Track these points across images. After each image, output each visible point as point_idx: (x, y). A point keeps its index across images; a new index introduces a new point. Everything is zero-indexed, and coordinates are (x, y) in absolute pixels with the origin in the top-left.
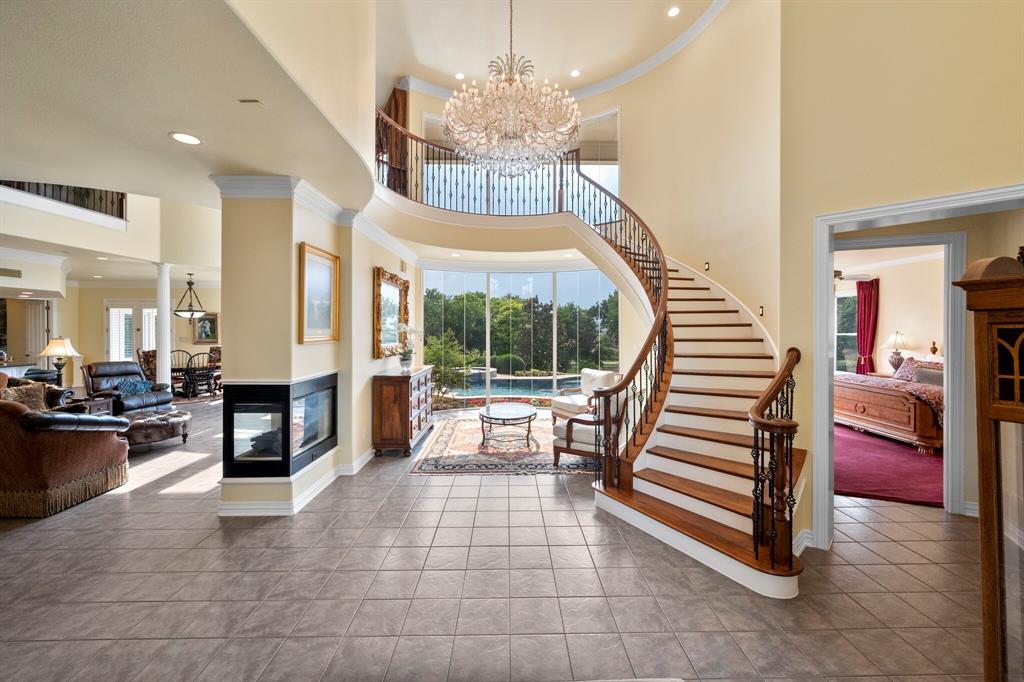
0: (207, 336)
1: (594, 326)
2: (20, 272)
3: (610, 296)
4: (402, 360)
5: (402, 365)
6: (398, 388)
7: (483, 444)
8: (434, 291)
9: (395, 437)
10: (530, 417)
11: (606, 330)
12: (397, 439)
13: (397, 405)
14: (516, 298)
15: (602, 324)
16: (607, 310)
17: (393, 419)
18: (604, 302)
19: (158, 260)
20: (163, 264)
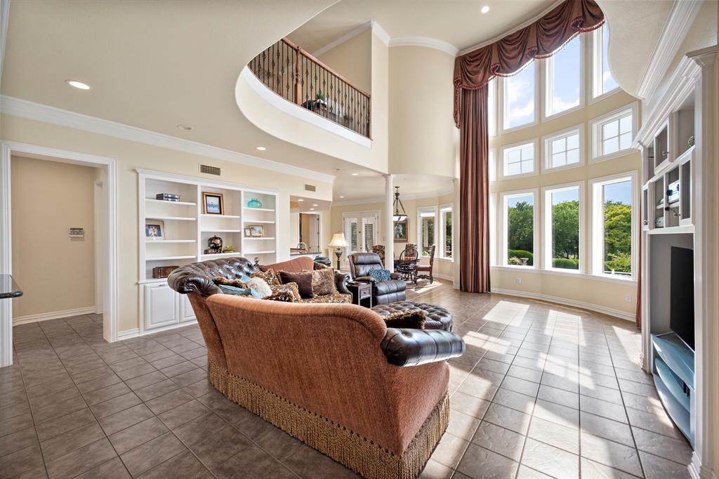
0: (401, 236)
2: (314, 187)
19: (387, 173)
20: (389, 175)
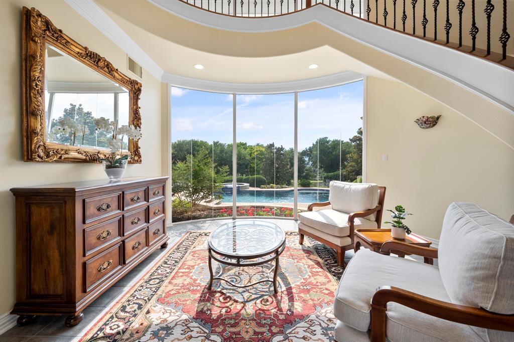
1: (304, 161)
3: (313, 144)
4: (108, 167)
5: (109, 174)
6: (57, 210)
7: (209, 288)
8: (217, 142)
9: (52, 292)
10: (276, 252)
11: (311, 163)
12: (55, 296)
13: (55, 238)
14: (262, 146)
15: (309, 160)
16: (311, 152)
17: (49, 264)
18: (310, 147)
